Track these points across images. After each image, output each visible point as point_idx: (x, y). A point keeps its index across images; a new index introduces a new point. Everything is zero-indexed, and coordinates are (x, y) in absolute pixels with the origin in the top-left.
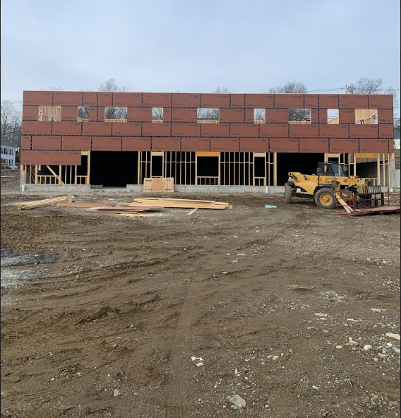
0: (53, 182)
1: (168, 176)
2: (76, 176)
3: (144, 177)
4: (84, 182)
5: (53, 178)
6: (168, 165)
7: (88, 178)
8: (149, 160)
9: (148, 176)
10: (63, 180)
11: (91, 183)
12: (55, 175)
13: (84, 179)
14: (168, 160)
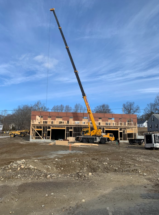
0: (40, 139)
1: (74, 137)
2: (47, 137)
3: (67, 137)
4: (49, 139)
5: (40, 137)
6: (74, 133)
7: (50, 137)
8: (68, 132)
9: (68, 137)
10: (43, 138)
11: (51, 139)
12: (40, 136)
13: (49, 138)
14: (74, 132)
